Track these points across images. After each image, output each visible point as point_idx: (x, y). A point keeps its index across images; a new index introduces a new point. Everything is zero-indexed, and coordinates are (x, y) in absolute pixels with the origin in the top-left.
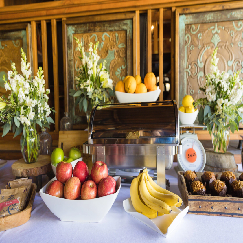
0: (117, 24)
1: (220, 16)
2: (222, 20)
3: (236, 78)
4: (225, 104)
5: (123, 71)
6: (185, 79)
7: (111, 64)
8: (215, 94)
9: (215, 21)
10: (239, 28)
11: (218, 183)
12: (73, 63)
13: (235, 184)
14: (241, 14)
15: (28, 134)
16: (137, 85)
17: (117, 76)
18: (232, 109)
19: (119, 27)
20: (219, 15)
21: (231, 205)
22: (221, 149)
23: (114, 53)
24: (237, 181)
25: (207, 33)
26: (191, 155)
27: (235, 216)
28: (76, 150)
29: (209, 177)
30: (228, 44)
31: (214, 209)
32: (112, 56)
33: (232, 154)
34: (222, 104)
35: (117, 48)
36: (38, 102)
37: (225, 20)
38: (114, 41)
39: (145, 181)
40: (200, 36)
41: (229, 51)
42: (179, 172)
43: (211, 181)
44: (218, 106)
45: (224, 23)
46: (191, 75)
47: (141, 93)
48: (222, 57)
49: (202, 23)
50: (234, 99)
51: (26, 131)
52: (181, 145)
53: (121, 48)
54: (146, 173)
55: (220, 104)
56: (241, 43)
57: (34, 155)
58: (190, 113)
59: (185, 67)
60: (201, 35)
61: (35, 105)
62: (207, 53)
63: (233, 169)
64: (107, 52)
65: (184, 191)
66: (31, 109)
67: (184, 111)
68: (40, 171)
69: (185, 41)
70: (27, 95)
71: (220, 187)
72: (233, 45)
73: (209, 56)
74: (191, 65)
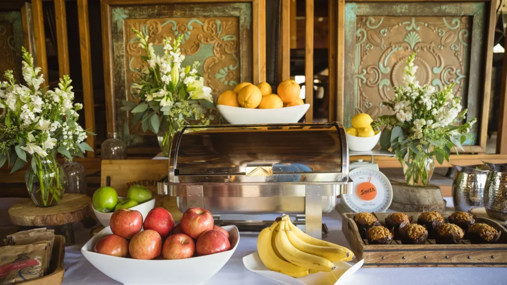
0: (219, 8)
1: (420, 8)
2: (424, 15)
3: (447, 92)
4: (428, 126)
5: (231, 74)
6: (356, 88)
7: (206, 63)
8: (411, 113)
9: (411, 14)
10: (453, 26)
11: (415, 228)
12: (124, 60)
13: (442, 229)
14: (457, 9)
15: (41, 167)
16: (263, 97)
17: (219, 80)
18: (439, 133)
19: (224, 11)
20: (418, 7)
21: (434, 254)
22: (420, 180)
23: (214, 48)
24: (445, 225)
25: (398, 29)
26: (366, 191)
27: (440, 265)
28: (141, 188)
29: (399, 221)
30: (433, 45)
31: (406, 260)
32: (209, 52)
33: (437, 187)
34: (422, 126)
35: (218, 41)
36: (62, 124)
37: (429, 14)
38: (212, 31)
39: (286, 231)
40: (384, 33)
41: (435, 55)
42: (345, 214)
43: (402, 225)
44: (415, 128)
45: (427, 18)
46: (366, 83)
47: (271, 107)
48: (424, 61)
49: (388, 16)
50: (444, 120)
51: (38, 163)
52: (352, 183)
53: (227, 41)
54: (287, 222)
55: (419, 126)
56: (457, 46)
57: (55, 196)
58: (366, 137)
59: (356, 71)
60: (386, 31)
61: (56, 128)
62: (397, 55)
63: (439, 206)
64: (198, 46)
65: (356, 240)
66: (49, 135)
67: (355, 133)
68: (70, 218)
69: (357, 37)
70: (37, 114)
71: (418, 233)
72: (442, 48)
73: (400, 60)
74: (366, 69)
